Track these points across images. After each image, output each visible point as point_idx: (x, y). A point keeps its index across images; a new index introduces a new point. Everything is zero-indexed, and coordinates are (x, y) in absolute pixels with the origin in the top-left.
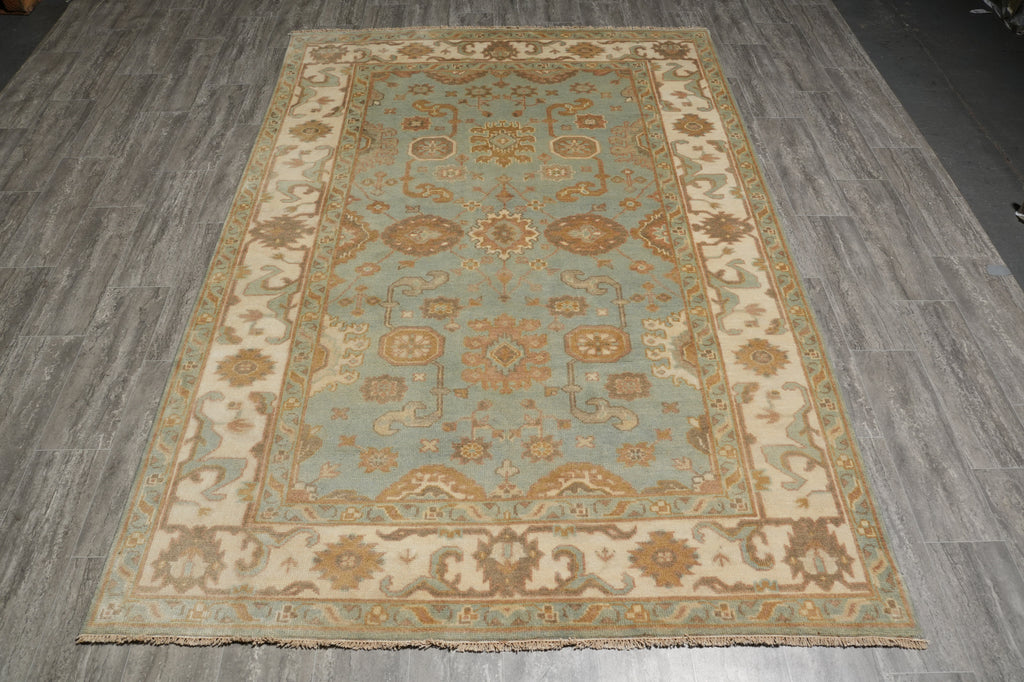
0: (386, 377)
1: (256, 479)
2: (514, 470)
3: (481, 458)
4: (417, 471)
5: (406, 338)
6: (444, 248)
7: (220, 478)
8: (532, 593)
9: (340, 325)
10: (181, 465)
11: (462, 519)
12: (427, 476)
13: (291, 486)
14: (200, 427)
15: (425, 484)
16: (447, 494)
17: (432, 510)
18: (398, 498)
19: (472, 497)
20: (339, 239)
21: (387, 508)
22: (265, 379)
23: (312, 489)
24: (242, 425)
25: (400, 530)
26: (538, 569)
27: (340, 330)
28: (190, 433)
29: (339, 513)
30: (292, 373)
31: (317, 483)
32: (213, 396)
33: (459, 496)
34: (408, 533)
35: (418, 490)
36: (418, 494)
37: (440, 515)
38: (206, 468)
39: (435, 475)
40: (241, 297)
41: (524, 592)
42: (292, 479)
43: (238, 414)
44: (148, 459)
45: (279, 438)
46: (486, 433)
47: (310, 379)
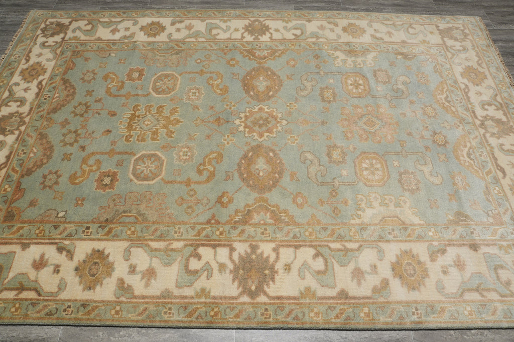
0: (400, 181)
1: (495, 245)
2: (445, 122)
3: (443, 136)
4: (460, 164)
5: (365, 173)
6: (275, 155)
7: (502, 267)
8: (508, 118)
9: (359, 213)
10: (502, 296)
11: (480, 143)
12: (462, 158)
13: (492, 224)
14: (469, 290)
15: (468, 159)
16: (469, 150)
17: (481, 155)
18: (480, 171)
19: (467, 140)
20: (265, 224)
21: (487, 175)
22: (418, 254)
23: (490, 212)
24: (459, 261)
25: (498, 169)
26: (495, 117)
27: (364, 211)
28: (475, 296)
29: (500, 197)
30: (408, 237)
31: (486, 211)
32: (440, 288)
33: (468, 145)
34: (498, 165)
35: (472, 162)
36: (474, 162)
37: (482, 152)
38: (498, 278)
39: (460, 155)
40: (337, 290)
41: (509, 121)
42: (488, 224)
43: (451, 266)
44: (508, 322)
45: (461, 237)
46: (427, 134)
47: (411, 225)
